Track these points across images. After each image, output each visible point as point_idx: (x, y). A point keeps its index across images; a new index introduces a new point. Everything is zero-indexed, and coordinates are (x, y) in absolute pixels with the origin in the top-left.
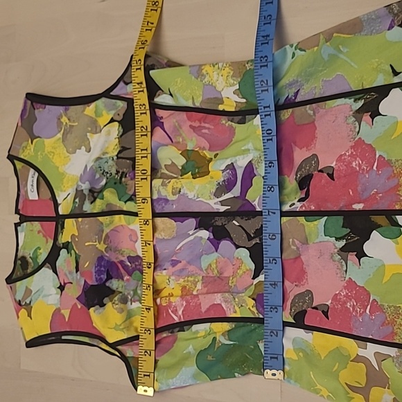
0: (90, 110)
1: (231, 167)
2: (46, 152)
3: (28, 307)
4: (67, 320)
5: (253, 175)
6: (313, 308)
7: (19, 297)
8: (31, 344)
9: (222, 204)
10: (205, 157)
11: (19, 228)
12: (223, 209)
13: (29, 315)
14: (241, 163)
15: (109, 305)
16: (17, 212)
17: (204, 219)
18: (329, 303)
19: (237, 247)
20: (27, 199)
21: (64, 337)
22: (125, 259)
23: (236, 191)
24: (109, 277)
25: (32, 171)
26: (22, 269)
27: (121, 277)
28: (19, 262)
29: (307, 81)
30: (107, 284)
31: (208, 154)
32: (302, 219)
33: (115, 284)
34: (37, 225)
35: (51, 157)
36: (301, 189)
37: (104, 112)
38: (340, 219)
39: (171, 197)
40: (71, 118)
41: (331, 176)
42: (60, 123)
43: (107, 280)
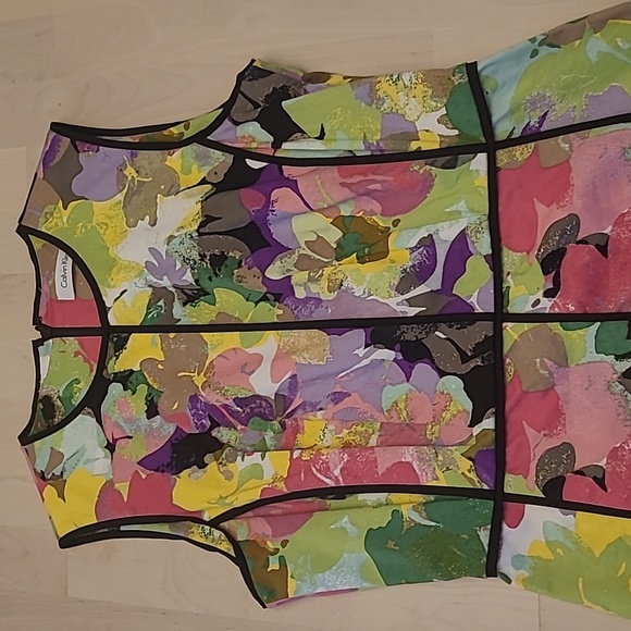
0: (175, 159)
1: (428, 243)
2: (94, 223)
3: (59, 482)
4: (125, 500)
5: (468, 254)
6: (577, 473)
7: (41, 467)
8: (68, 541)
9: (411, 303)
10: (375, 227)
11: (40, 348)
12: (413, 311)
13: (61, 495)
14: (447, 234)
15: (212, 466)
16: (37, 321)
17: (381, 331)
18: (603, 463)
19: (442, 374)
20: (53, 300)
21: (123, 528)
22: (230, 402)
23: (435, 282)
24: (215, 425)
25: (61, 254)
26: (46, 418)
27: (230, 426)
28: (40, 406)
29: (563, 98)
30: (214, 434)
31: (382, 222)
32: (556, 327)
33: (223, 434)
34: (72, 343)
35: (102, 231)
36: (546, 273)
38: (623, 326)
39: (326, 296)
40: (141, 170)
41: (603, 249)
42: (121, 178)
43: (212, 428)
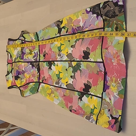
0: (17, 42)
1: (35, 53)
2: (11, 50)
3: (8, 81)
6: (45, 79)
7: (7, 79)
8: (9, 88)
9: (34, 60)
10: (32, 51)
11: (8, 65)
12: (34, 61)
14: (36, 52)
15: (19, 80)
16: (7, 62)
17: (31, 63)
19: (36, 68)
20: (9, 60)
21: (14, 87)
22: (21, 71)
23: (36, 57)
24: (19, 74)
25: (9, 54)
26: (8, 73)
27: (21, 75)
29: (45, 36)
30: (18, 76)
31: (33, 50)
32: (43, 62)
33: (20, 76)
34: (10, 64)
36: (44, 57)
37: (18, 42)
38: (48, 62)
39: (27, 59)
41: (47, 54)
43: (18, 75)
